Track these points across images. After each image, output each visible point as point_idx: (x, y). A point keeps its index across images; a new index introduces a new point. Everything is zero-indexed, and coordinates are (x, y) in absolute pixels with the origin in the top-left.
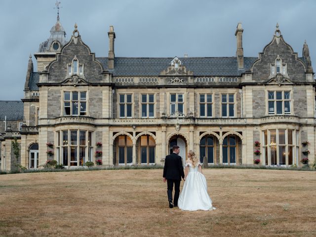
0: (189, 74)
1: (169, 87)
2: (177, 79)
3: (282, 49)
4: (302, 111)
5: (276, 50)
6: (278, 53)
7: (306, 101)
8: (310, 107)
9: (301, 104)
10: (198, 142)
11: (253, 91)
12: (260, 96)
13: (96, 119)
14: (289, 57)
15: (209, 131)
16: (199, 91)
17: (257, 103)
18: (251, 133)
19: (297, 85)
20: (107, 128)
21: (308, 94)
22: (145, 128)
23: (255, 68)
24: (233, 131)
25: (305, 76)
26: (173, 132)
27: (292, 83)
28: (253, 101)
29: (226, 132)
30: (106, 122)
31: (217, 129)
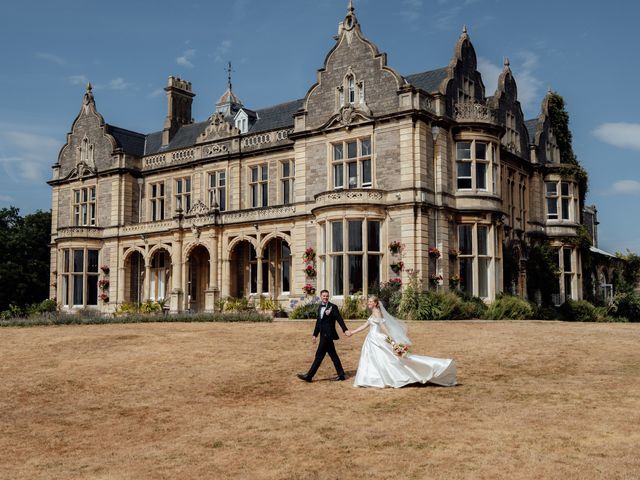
0: (233, 135)
1: (208, 163)
2: (216, 146)
3: (357, 53)
4: (391, 177)
5: (346, 58)
6: (349, 64)
7: (399, 154)
8: (407, 165)
9: (390, 161)
10: (226, 255)
11: (307, 148)
12: (317, 157)
13: (103, 229)
14: (368, 66)
15: (242, 234)
16: (248, 163)
17: (313, 171)
18: (303, 231)
19: (383, 122)
20: (116, 243)
21: (402, 138)
22: (159, 238)
23: (311, 101)
24: (275, 231)
25: (398, 101)
26: (191, 240)
27: (369, 120)
28: (307, 168)
29: (266, 234)
30: (114, 232)
31: (252, 230)
